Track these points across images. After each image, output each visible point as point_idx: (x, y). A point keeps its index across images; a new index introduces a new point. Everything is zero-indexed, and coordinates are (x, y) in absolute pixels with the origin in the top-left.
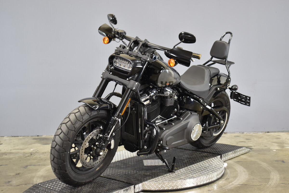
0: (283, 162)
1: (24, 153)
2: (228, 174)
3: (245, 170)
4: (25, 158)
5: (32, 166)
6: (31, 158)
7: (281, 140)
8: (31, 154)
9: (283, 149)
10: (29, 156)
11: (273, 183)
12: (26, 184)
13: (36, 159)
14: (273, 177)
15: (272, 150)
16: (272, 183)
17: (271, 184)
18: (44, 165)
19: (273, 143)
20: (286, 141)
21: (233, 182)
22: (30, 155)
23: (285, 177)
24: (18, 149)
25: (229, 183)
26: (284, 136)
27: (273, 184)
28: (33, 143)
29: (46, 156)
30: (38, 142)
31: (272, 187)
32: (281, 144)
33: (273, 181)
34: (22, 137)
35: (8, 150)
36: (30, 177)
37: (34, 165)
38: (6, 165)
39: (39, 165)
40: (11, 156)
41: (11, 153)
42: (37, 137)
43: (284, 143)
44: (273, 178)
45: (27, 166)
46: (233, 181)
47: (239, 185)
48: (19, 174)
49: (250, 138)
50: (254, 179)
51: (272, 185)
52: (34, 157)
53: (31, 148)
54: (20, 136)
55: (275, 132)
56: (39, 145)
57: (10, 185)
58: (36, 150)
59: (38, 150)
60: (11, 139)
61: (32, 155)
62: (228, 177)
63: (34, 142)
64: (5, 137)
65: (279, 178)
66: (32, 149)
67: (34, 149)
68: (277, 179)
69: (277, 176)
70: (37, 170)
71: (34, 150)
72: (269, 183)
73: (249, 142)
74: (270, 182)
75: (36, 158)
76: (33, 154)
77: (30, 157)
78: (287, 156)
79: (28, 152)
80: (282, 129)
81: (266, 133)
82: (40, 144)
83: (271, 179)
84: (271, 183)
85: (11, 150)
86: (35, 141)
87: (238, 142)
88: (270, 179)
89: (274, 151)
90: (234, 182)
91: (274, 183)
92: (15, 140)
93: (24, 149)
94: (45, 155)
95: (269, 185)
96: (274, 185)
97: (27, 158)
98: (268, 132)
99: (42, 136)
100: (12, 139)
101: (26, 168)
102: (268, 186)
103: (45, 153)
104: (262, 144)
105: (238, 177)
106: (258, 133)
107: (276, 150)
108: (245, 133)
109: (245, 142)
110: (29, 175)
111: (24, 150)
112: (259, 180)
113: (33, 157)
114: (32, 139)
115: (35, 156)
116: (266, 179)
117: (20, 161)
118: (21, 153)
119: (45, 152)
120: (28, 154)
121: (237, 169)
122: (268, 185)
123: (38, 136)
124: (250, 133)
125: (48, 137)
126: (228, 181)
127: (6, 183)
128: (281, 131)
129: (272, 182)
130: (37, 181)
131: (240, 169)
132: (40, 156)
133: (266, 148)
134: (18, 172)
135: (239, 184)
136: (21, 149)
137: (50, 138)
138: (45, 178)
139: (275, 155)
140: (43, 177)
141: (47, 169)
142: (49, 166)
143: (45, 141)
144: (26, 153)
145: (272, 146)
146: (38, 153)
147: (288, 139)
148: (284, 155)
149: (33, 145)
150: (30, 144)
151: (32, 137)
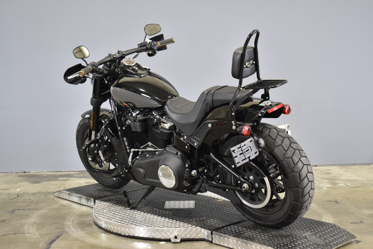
0: (336, 202)
1: (9, 194)
4: (10, 200)
5: (20, 211)
6: (19, 200)
7: (332, 175)
8: (18, 195)
9: (336, 186)
10: (15, 198)
12: (15, 234)
15: (322, 188)
18: (36, 209)
19: (322, 180)
20: (338, 177)
22: (17, 197)
23: (340, 221)
24: (0, 189)
26: (335, 170)
28: (19, 181)
29: (38, 198)
30: (26, 180)
32: (333, 181)
34: (3, 174)
36: (19, 224)
37: (23, 210)
39: (30, 209)
42: (23, 174)
43: (336, 179)
45: (14, 211)
48: (4, 221)
52: (22, 200)
53: (18, 188)
54: (1, 172)
55: (324, 165)
56: (27, 183)
58: (23, 190)
59: (26, 190)
63: (20, 180)
66: (18, 189)
67: (21, 189)
69: (330, 219)
70: (27, 216)
71: (20, 191)
75: (25, 200)
76: (20, 195)
77: (17, 199)
78: (341, 195)
79: (14, 193)
80: (333, 162)
81: (313, 167)
86: (22, 178)
89: (325, 189)
93: (8, 189)
94: (36, 197)
97: (13, 200)
98: (315, 166)
99: (30, 173)
101: (12, 213)
103: (36, 193)
107: (327, 187)
110: (18, 222)
111: (8, 191)
114: (17, 176)
115: (23, 198)
117: (5, 204)
118: (5, 194)
120: (14, 196)
123: (24, 172)
125: (37, 173)
128: (332, 165)
130: (28, 230)
132: (29, 198)
134: (4, 219)
136: (4, 190)
137: (41, 175)
138: (39, 226)
139: (326, 193)
140: (36, 225)
141: (41, 214)
142: (42, 211)
143: (36, 179)
144: (11, 195)
145: (321, 183)
146: (27, 194)
147: (341, 174)
148: (337, 194)
149: (19, 183)
150: (16, 183)
151: (16, 173)
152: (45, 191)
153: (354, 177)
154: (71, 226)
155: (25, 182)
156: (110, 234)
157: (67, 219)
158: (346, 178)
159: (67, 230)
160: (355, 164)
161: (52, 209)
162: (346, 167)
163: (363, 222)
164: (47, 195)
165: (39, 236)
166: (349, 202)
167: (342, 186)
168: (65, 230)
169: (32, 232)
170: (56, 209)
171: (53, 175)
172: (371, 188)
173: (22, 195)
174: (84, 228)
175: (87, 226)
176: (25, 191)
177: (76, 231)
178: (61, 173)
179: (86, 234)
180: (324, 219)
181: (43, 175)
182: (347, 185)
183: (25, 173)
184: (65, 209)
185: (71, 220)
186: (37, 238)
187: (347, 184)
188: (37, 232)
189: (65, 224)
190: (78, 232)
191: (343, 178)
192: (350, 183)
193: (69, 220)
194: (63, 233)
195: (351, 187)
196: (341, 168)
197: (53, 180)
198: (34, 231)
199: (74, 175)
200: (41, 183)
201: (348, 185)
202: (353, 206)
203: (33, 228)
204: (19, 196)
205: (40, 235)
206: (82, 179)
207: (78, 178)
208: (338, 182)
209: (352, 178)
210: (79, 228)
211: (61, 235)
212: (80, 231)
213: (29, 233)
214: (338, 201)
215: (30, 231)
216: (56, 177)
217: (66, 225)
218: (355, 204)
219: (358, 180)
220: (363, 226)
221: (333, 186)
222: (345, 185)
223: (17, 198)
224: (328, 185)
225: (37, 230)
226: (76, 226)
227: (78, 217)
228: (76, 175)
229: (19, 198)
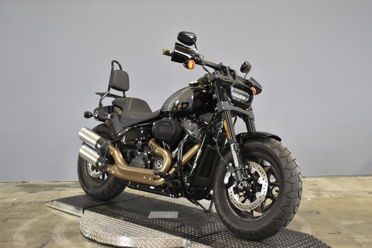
0: (318, 213)
1: (5, 203)
4: (5, 209)
5: (13, 220)
6: (13, 209)
7: (318, 186)
8: (13, 205)
9: (320, 197)
10: (10, 207)
12: (3, 242)
15: (306, 199)
18: (28, 218)
19: (308, 191)
20: (324, 188)
23: (318, 232)
26: (322, 182)
28: (17, 191)
29: (32, 207)
30: (24, 189)
32: (318, 192)
34: (4, 183)
36: (9, 233)
37: (16, 218)
39: (22, 218)
43: (321, 190)
45: (7, 219)
52: (16, 209)
53: (14, 197)
54: (2, 182)
55: (312, 177)
56: (24, 193)
58: (19, 199)
59: (22, 199)
61: (15, 206)
63: (18, 190)
65: (311, 232)
66: (15, 198)
67: (17, 198)
69: (309, 230)
70: (18, 225)
71: (17, 200)
75: (20, 209)
76: (15, 204)
78: (324, 206)
79: (10, 203)
80: (321, 173)
82: (25, 192)
86: (20, 188)
89: (309, 200)
93: (5, 199)
94: (30, 206)
97: (8, 209)
98: (304, 177)
99: (29, 183)
101: (5, 222)
103: (31, 203)
107: (311, 199)
110: (9, 230)
111: (5, 200)
114: (16, 186)
115: (18, 207)
118: (1, 203)
119: (31, 201)
120: (10, 205)
123: (24, 182)
125: (36, 183)
128: (320, 176)
130: (17, 238)
132: (24, 207)
136: (1, 199)
137: (38, 185)
138: (28, 234)
139: (309, 204)
140: (25, 233)
141: (31, 223)
142: (34, 220)
143: (33, 188)
144: (7, 204)
145: (306, 194)
146: (22, 203)
147: (327, 186)
148: (319, 205)
149: (17, 193)
150: (14, 192)
151: (16, 183)
152: (39, 200)
153: (339, 188)
154: (59, 235)
155: (22, 192)
156: (94, 243)
157: (56, 227)
158: (331, 189)
159: (54, 238)
160: (342, 176)
161: (43, 218)
162: (333, 178)
163: (340, 233)
164: (40, 204)
165: (25, 244)
166: (330, 213)
167: (326, 197)
168: (52, 239)
169: (20, 240)
170: (47, 218)
171: (50, 185)
172: (354, 199)
173: (17, 204)
174: (71, 237)
175: (74, 235)
176: (20, 201)
177: (63, 239)
178: (58, 183)
179: (71, 243)
180: (302, 229)
181: (40, 185)
182: (331, 197)
184: (56, 218)
185: (59, 228)
186: (24, 246)
187: (331, 195)
188: (25, 240)
189: (53, 232)
190: (64, 240)
191: (328, 189)
192: (334, 195)
193: (57, 228)
194: (49, 242)
195: (335, 198)
196: (328, 180)
197: (50, 190)
198: (22, 239)
199: (71, 185)
200: (38, 193)
201: (333, 196)
202: (334, 216)
203: (22, 236)
205: (28, 243)
206: (78, 189)
207: (73, 188)
209: (337, 190)
210: (65, 237)
211: (47, 243)
212: (66, 239)
213: (17, 242)
214: (320, 212)
215: (18, 240)
216: (52, 187)
217: (54, 234)
218: (335, 215)
219: (343, 191)
220: (339, 236)
221: (318, 197)
222: (329, 196)
223: (12, 207)
224: (313, 196)
225: (25, 238)
226: (63, 234)
227: (66, 226)
228: (72, 186)
229: (14, 207)
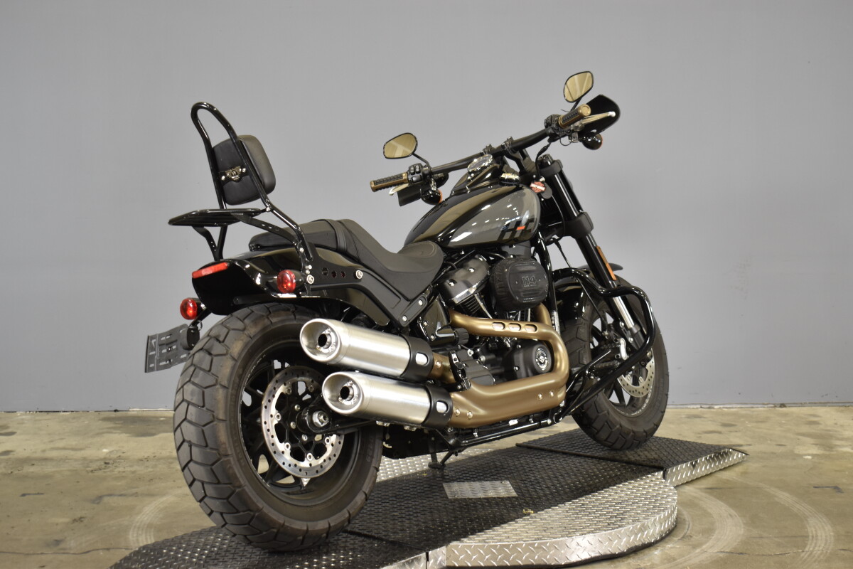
0: (837, 489)
1: (85, 459)
2: (687, 523)
3: (733, 512)
4: (90, 474)
5: (115, 498)
6: (109, 473)
7: (821, 427)
8: (106, 463)
9: (832, 453)
10: (100, 469)
11: (816, 549)
12: (108, 549)
13: (123, 477)
14: (816, 531)
15: (801, 456)
16: (814, 548)
17: (812, 551)
18: (151, 495)
19: (800, 437)
20: (836, 431)
21: (704, 547)
22: (103, 467)
23: (848, 532)
24: (64, 449)
25: (694, 547)
26: (829, 416)
27: (819, 552)
28: (105, 430)
29: (152, 470)
30: (121, 427)
31: (815, 561)
32: (825, 440)
33: (818, 545)
34: (68, 413)
35: (35, 452)
36: (114, 528)
37: (121, 495)
38: (38, 494)
39: (136, 495)
40: (49, 469)
41: (46, 459)
42: (113, 415)
43: (831, 436)
44: (817, 536)
45: (100, 498)
46: (706, 543)
47: (721, 555)
48: (81, 519)
49: (733, 423)
50: (762, 537)
51: (816, 555)
52: (116, 473)
53: (104, 445)
54: (63, 409)
55: (802, 405)
56: (124, 436)
57: (62, 551)
58: (117, 451)
59: (124, 450)
60: (37, 418)
61: (110, 465)
62: (689, 532)
63: (108, 428)
64: (18, 413)
65: (832, 534)
66: (106, 448)
67: (111, 449)
68: (826, 536)
69: (826, 528)
70: (131, 510)
71: (111, 452)
72: (807, 549)
73: (731, 432)
74: (808, 546)
75: (124, 474)
76: (111, 462)
77: (105, 472)
78: (847, 473)
79: (97, 458)
80: (823, 396)
81: (777, 409)
82: (126, 433)
83: (810, 538)
84: (811, 549)
85: (44, 451)
86: (110, 425)
87: (699, 434)
88: (807, 537)
89: (807, 459)
90: (708, 544)
91: (821, 548)
92: (52, 423)
93: (81, 449)
94: (147, 467)
95: (808, 553)
96: (821, 554)
97: (97, 473)
98: (783, 405)
99: (129, 413)
100: (40, 420)
101: (98, 503)
102: (806, 556)
103: (147, 459)
104: (771, 440)
105: (717, 532)
106: (752, 407)
107: (813, 455)
108: (716, 407)
109: (720, 433)
110: (112, 522)
111: (83, 452)
112: (776, 539)
113: (113, 471)
114: (100, 420)
115: (117, 470)
116: (795, 537)
117: (78, 482)
118: (76, 460)
119: (146, 456)
120: (98, 463)
121: (709, 510)
122: (804, 553)
123: (116, 411)
124: (730, 408)
125: (146, 414)
126: (690, 543)
127: (48, 545)
128: (820, 403)
129: (813, 545)
130: (138, 541)
131: (717, 508)
132: (132, 469)
133: (781, 449)
134: (79, 516)
135: (722, 552)
136: (73, 449)
137: (153, 417)
138: (161, 532)
139: (812, 469)
140: (153, 530)
141: (161, 506)
142: (164, 499)
143: (143, 426)
144: (91, 461)
145: (798, 445)
146: (125, 459)
147: (842, 426)
148: (836, 471)
149: (107, 436)
150: (98, 434)
151: (97, 413)
152: (165, 453)
155: (119, 433)
164: (171, 463)
167: (848, 452)
173: (114, 461)
176: (120, 454)
181: (157, 417)
183: (117, 413)
191: (847, 434)
196: (842, 411)
200: (155, 437)
203: (148, 537)
204: (108, 463)
208: (838, 443)
214: (840, 487)
221: (827, 453)
223: (104, 469)
224: (815, 451)
229: (108, 470)
